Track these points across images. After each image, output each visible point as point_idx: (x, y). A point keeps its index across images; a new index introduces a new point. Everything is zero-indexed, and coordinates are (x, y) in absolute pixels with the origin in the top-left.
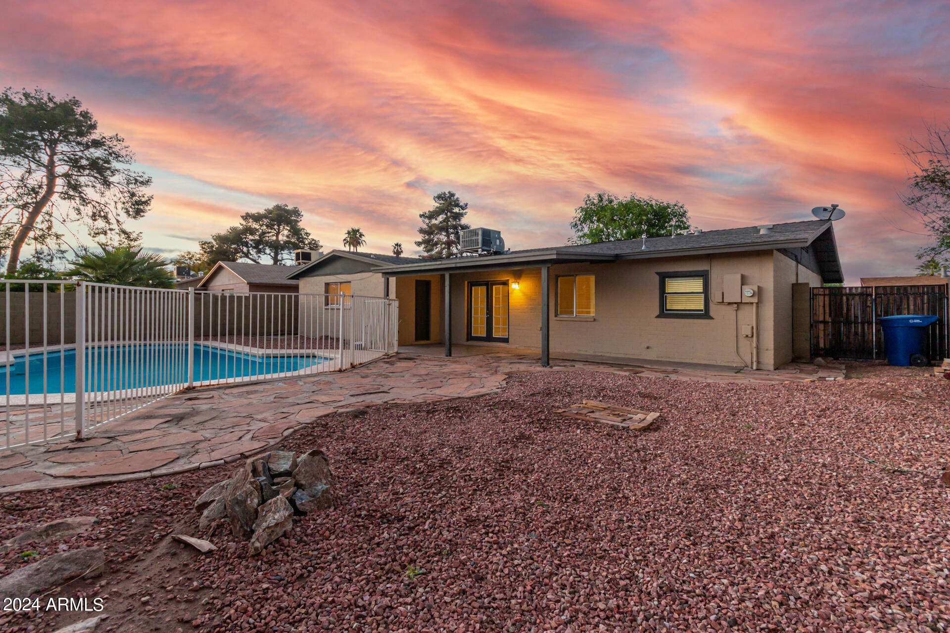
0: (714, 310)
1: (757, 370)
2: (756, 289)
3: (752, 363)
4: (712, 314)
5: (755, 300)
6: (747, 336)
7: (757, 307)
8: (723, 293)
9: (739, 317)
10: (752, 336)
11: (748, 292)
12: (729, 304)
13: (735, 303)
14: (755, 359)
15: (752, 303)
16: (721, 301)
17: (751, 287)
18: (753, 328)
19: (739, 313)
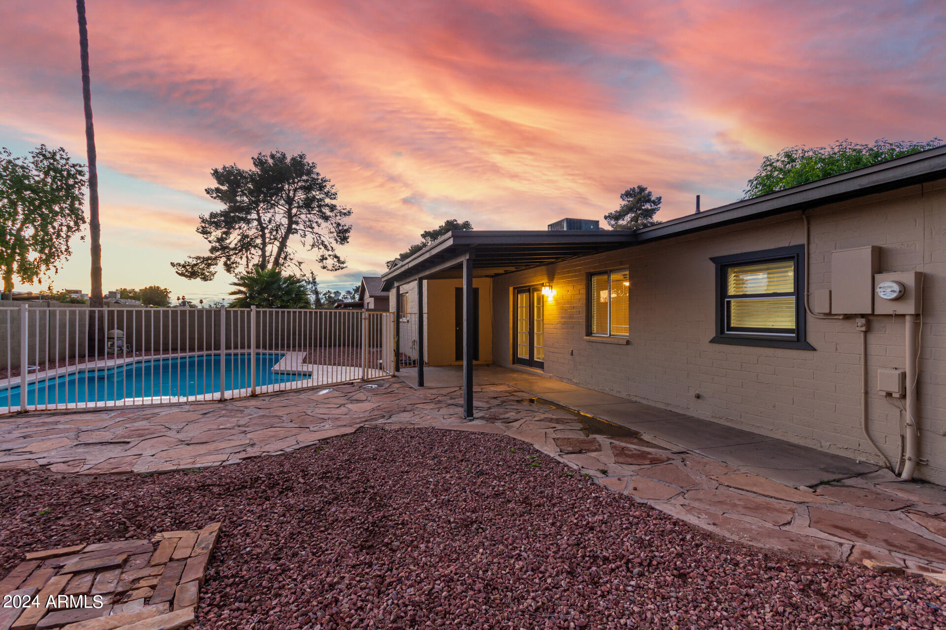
0: (816, 330)
1: (913, 480)
2: (909, 280)
3: (903, 462)
4: (812, 339)
5: (908, 308)
6: (889, 395)
7: (916, 326)
8: (830, 292)
9: (873, 349)
10: (904, 396)
11: (887, 288)
12: (848, 317)
13: (863, 316)
14: (909, 453)
15: (904, 316)
16: (827, 311)
17: (899, 276)
18: (904, 375)
19: (873, 338)
